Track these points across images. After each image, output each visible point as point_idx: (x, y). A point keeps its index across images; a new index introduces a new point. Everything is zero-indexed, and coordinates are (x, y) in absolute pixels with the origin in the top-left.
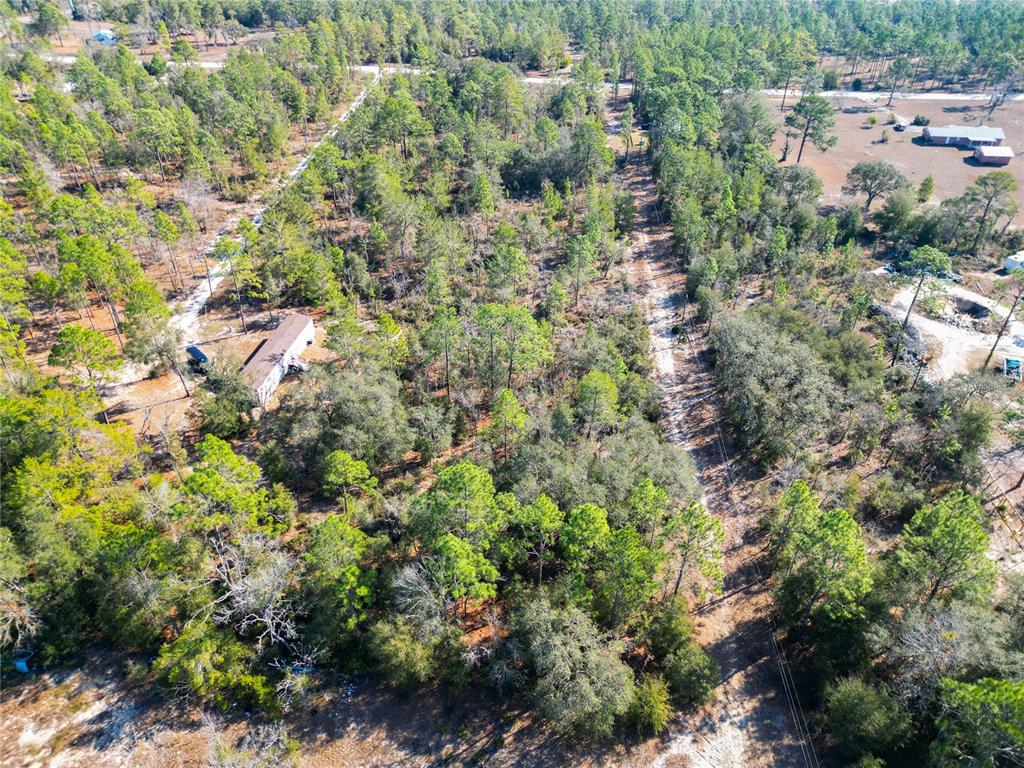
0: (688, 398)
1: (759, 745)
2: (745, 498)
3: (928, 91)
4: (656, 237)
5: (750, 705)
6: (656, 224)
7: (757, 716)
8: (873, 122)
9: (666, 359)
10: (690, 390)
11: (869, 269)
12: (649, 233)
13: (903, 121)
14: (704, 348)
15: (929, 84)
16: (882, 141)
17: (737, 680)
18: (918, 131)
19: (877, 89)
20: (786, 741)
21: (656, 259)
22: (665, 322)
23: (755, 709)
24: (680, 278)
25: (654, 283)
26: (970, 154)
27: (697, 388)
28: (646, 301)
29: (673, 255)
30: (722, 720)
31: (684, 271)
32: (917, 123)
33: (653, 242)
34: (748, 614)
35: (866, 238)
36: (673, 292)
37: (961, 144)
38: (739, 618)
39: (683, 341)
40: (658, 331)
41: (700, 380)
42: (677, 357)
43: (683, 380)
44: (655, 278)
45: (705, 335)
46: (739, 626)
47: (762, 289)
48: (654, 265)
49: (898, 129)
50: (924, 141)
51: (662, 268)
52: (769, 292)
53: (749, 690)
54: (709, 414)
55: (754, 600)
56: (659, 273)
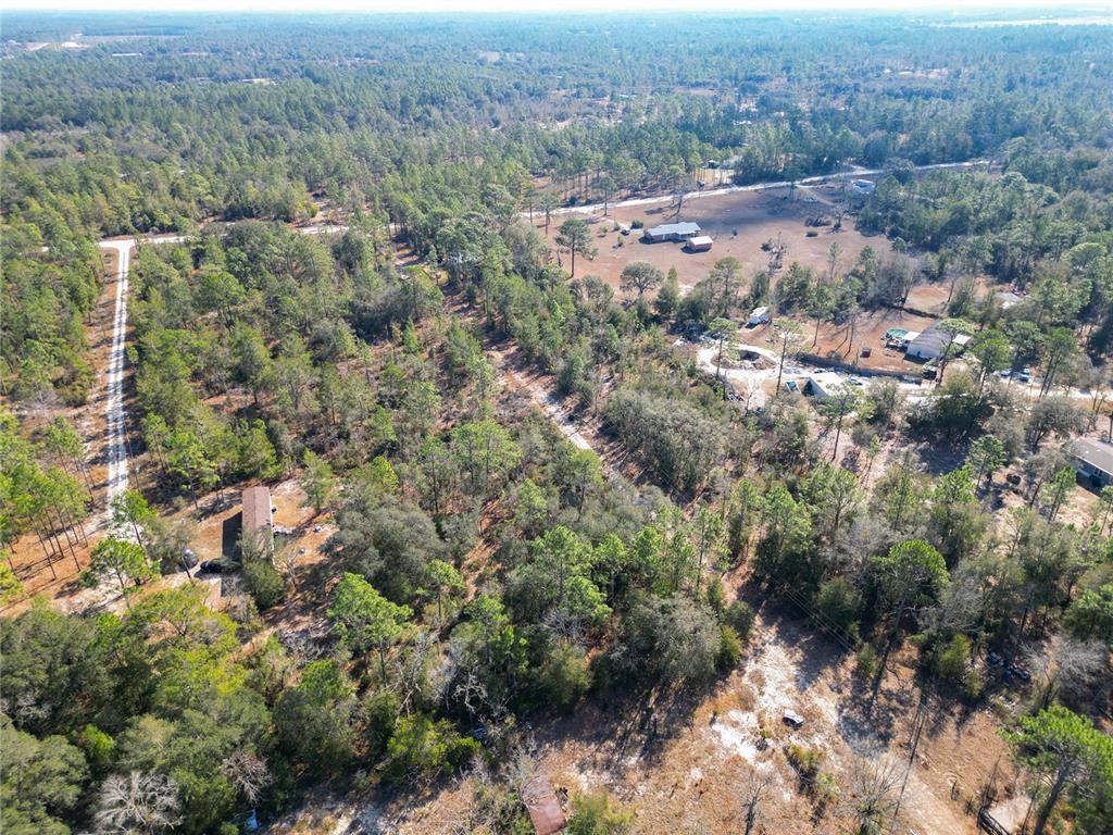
0: (612, 463)
1: (792, 649)
2: (692, 515)
3: (626, 199)
4: (507, 352)
5: (773, 630)
6: (500, 341)
7: (781, 634)
8: (606, 231)
9: (580, 441)
10: (611, 457)
11: (671, 343)
12: (499, 350)
13: (626, 226)
14: (600, 426)
15: (625, 193)
16: (620, 245)
17: (758, 621)
18: (639, 232)
19: (589, 203)
20: (803, 640)
21: (520, 369)
22: (559, 414)
23: (777, 632)
24: (547, 379)
25: (530, 388)
26: (684, 245)
27: (614, 454)
28: (534, 402)
29: (531, 362)
30: (763, 644)
31: (548, 374)
32: (635, 226)
33: (507, 357)
34: (740, 582)
35: (657, 320)
36: (549, 391)
37: (674, 239)
38: (736, 586)
39: (581, 424)
40: (560, 423)
41: (613, 448)
42: (586, 436)
43: (601, 452)
44: (528, 383)
45: (594, 416)
46: (738, 590)
47: (611, 372)
48: (521, 374)
49: (625, 233)
50: (647, 240)
51: (528, 375)
52: (617, 375)
53: (768, 623)
54: (633, 469)
55: (738, 573)
56: (528, 379)
